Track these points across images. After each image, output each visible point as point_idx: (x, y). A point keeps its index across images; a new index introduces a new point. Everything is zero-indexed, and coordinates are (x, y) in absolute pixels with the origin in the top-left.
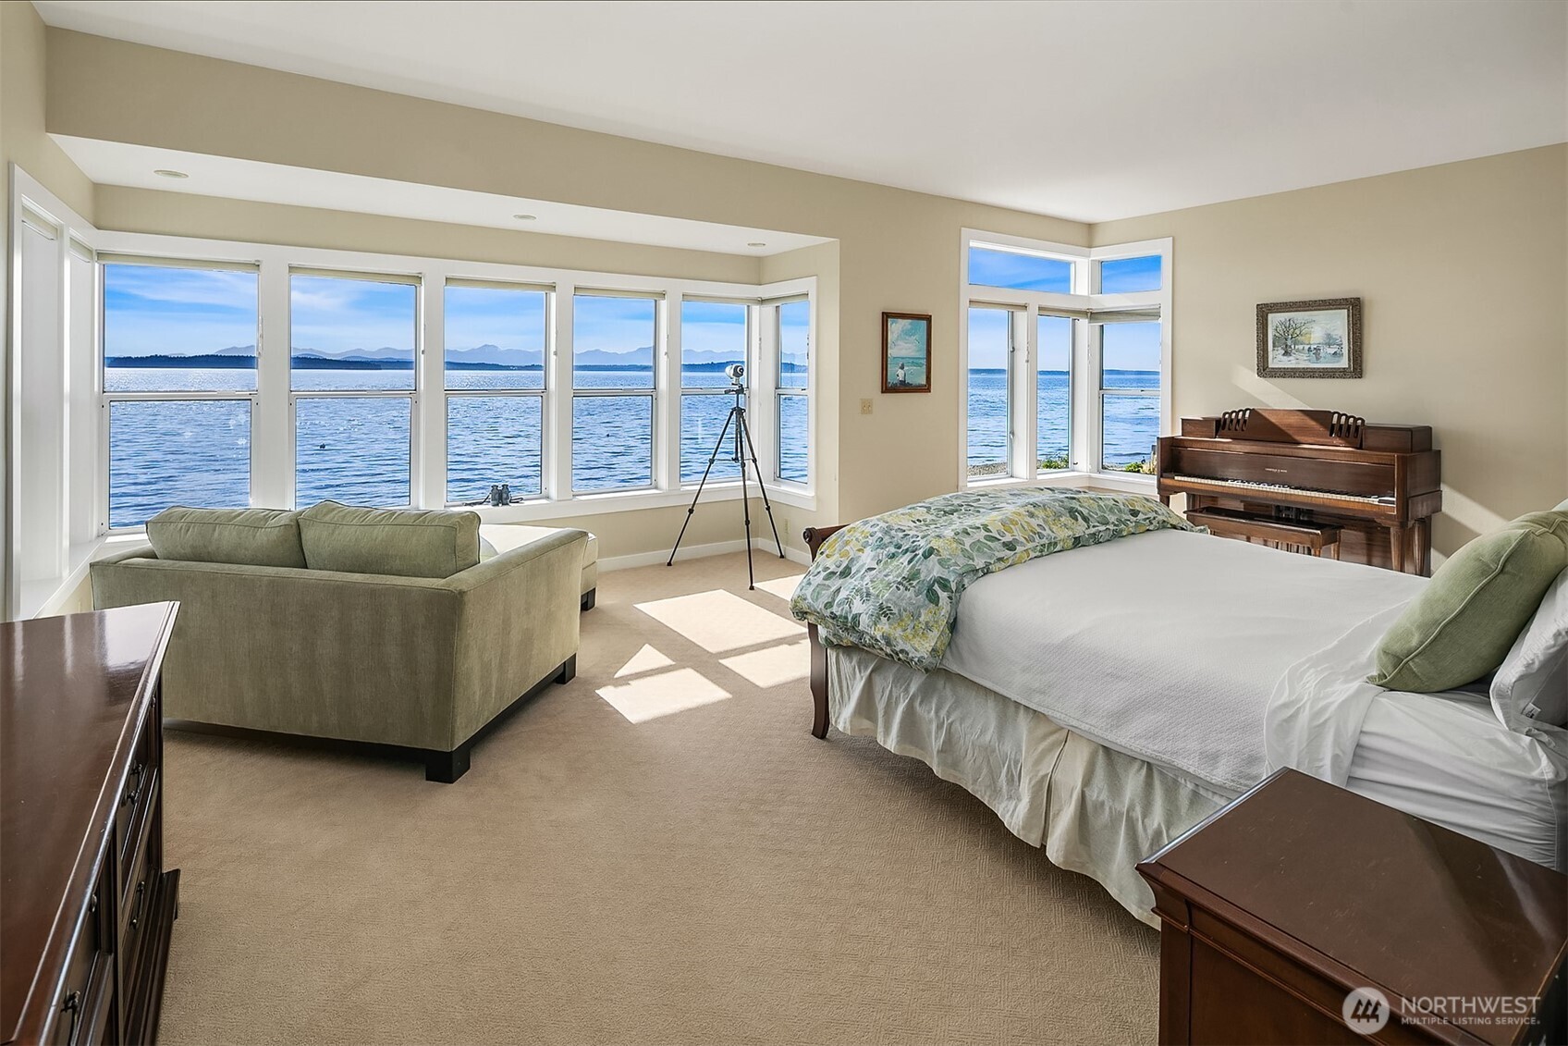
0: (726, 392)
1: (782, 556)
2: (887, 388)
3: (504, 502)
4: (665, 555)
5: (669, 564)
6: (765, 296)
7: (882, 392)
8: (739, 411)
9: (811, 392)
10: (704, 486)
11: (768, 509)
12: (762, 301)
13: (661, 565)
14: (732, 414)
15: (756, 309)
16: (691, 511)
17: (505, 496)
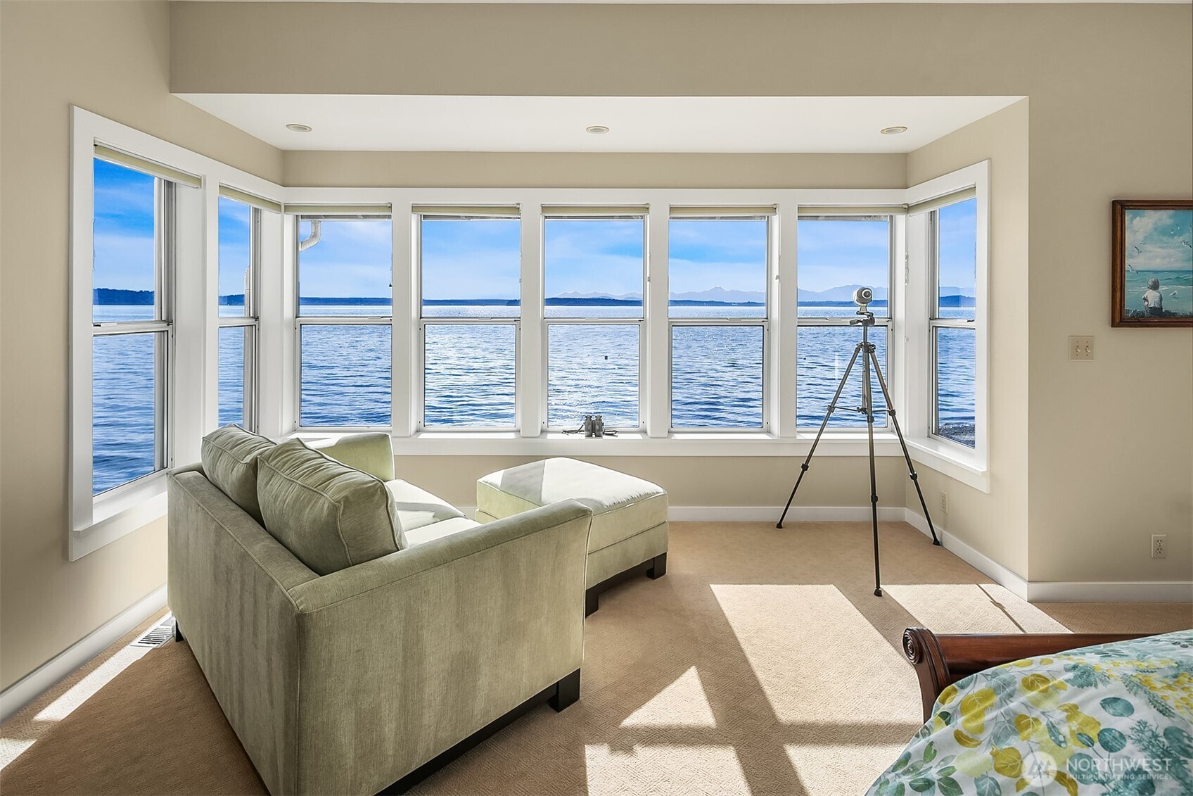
0: (852, 324)
1: (936, 543)
2: (1121, 318)
3: (597, 433)
4: (772, 512)
5: (779, 526)
6: (912, 202)
7: (1114, 324)
8: (868, 349)
9: (981, 324)
10: (823, 436)
11: (914, 477)
12: (908, 209)
13: (768, 524)
14: (857, 350)
15: (901, 219)
16: (805, 467)
17: (597, 427)
